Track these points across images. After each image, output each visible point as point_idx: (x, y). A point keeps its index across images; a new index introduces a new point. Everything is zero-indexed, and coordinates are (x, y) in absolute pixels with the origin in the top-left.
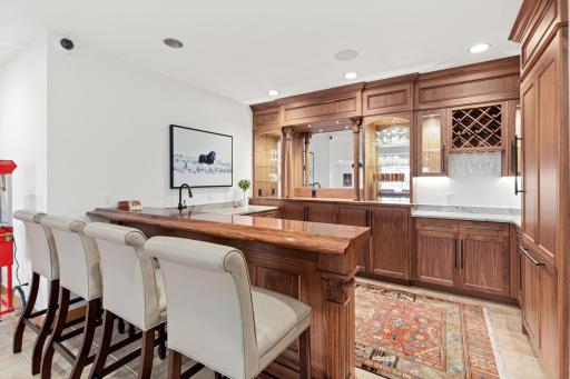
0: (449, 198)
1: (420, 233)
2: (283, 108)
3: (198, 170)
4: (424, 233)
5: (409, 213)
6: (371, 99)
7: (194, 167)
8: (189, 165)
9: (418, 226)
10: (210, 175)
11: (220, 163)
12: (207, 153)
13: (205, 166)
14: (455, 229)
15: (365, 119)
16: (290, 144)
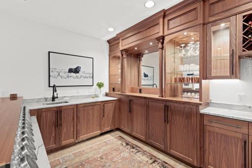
0: (241, 98)
1: (208, 128)
2: (121, 39)
3: (68, 77)
4: (211, 129)
5: (198, 110)
6: (170, 22)
7: (66, 75)
8: (61, 74)
9: (206, 122)
10: (77, 79)
11: (84, 72)
12: (74, 67)
13: (73, 74)
14: (245, 131)
15: (166, 38)
16: (125, 61)
